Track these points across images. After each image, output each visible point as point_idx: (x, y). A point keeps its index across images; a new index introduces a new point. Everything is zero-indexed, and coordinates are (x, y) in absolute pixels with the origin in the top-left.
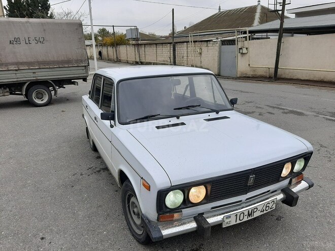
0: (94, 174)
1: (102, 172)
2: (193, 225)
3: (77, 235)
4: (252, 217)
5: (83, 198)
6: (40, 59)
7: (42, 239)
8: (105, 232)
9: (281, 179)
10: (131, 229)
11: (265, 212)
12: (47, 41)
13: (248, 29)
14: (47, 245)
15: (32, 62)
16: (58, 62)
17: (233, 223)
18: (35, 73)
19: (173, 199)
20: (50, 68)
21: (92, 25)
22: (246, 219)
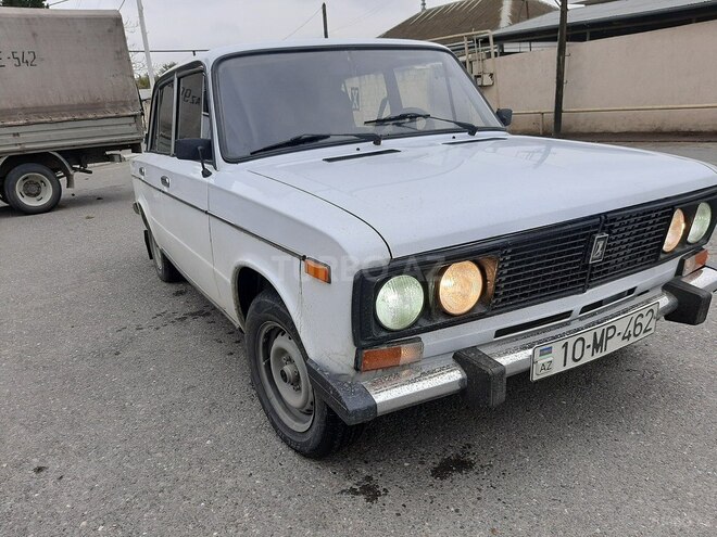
0: (170, 326)
1: (190, 319)
2: (454, 376)
3: (132, 454)
4: (604, 354)
5: (144, 375)
6: (29, 103)
7: (39, 470)
8: (208, 442)
9: (662, 256)
10: (276, 426)
11: (632, 339)
12: (42, 60)
13: (490, 33)
14: (51, 483)
15: (9, 109)
16: (71, 109)
17: (558, 368)
18: (18, 134)
19: (397, 303)
20: (52, 123)
21: (147, 51)
22: (588, 358)
